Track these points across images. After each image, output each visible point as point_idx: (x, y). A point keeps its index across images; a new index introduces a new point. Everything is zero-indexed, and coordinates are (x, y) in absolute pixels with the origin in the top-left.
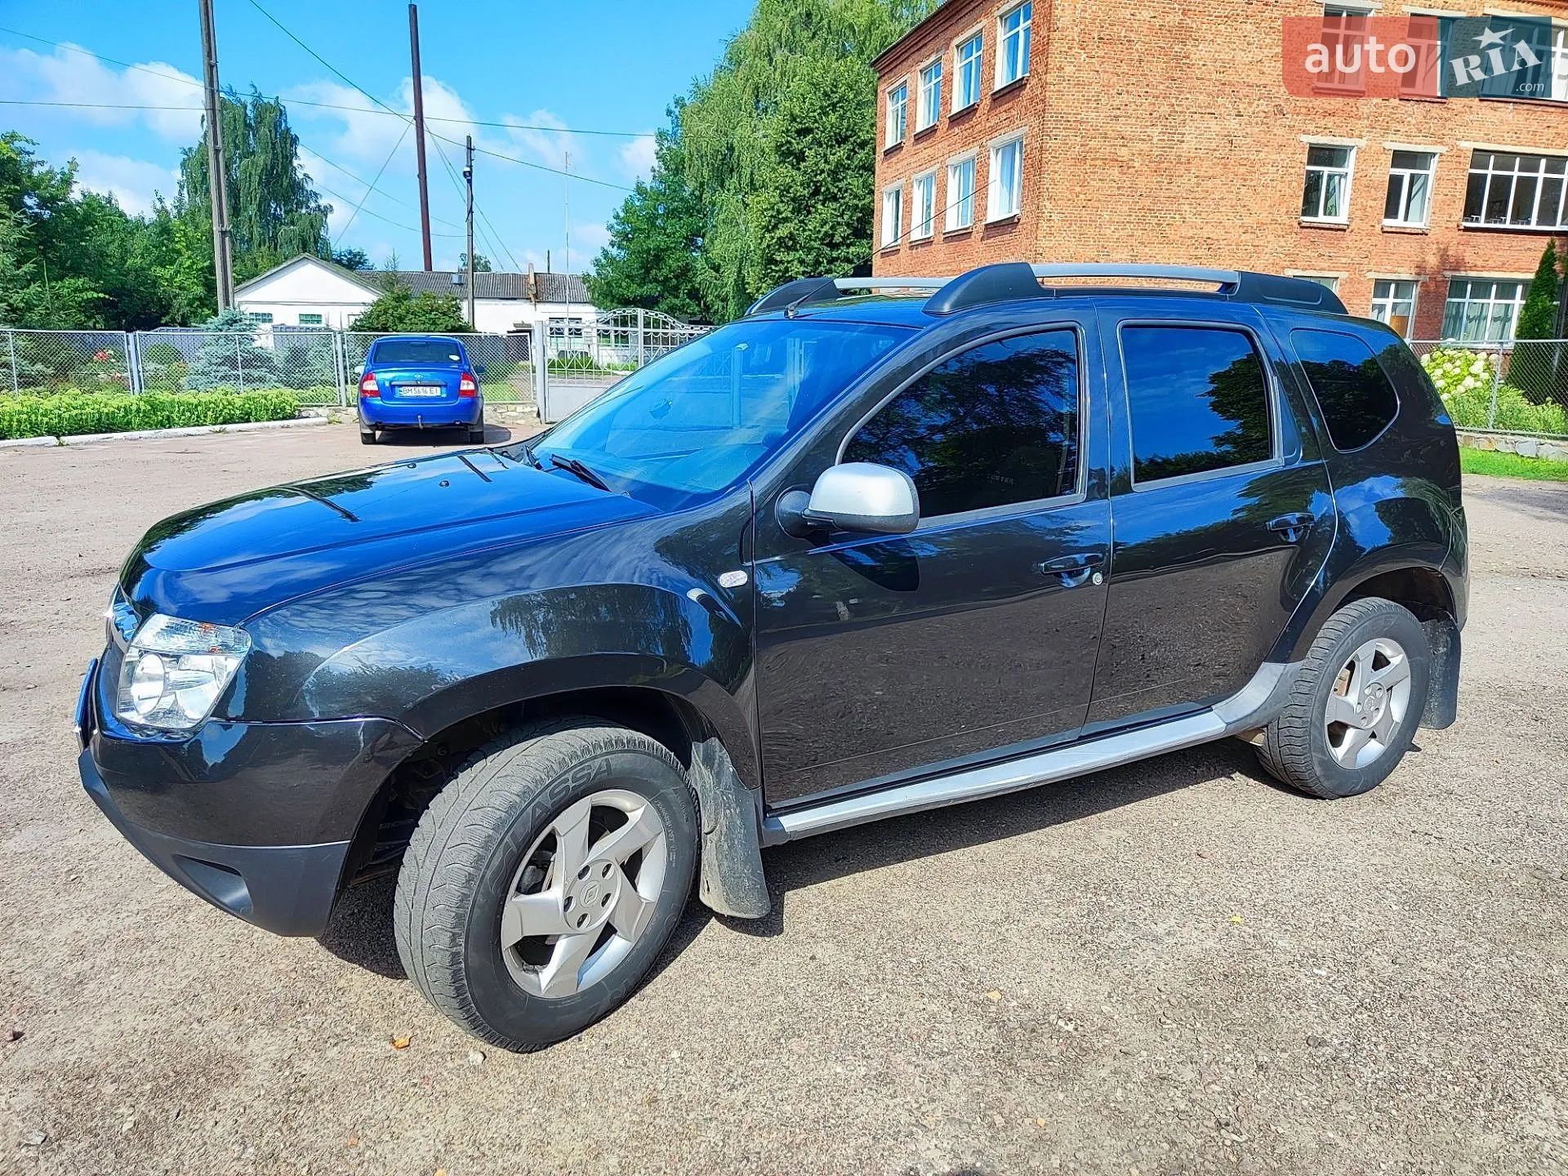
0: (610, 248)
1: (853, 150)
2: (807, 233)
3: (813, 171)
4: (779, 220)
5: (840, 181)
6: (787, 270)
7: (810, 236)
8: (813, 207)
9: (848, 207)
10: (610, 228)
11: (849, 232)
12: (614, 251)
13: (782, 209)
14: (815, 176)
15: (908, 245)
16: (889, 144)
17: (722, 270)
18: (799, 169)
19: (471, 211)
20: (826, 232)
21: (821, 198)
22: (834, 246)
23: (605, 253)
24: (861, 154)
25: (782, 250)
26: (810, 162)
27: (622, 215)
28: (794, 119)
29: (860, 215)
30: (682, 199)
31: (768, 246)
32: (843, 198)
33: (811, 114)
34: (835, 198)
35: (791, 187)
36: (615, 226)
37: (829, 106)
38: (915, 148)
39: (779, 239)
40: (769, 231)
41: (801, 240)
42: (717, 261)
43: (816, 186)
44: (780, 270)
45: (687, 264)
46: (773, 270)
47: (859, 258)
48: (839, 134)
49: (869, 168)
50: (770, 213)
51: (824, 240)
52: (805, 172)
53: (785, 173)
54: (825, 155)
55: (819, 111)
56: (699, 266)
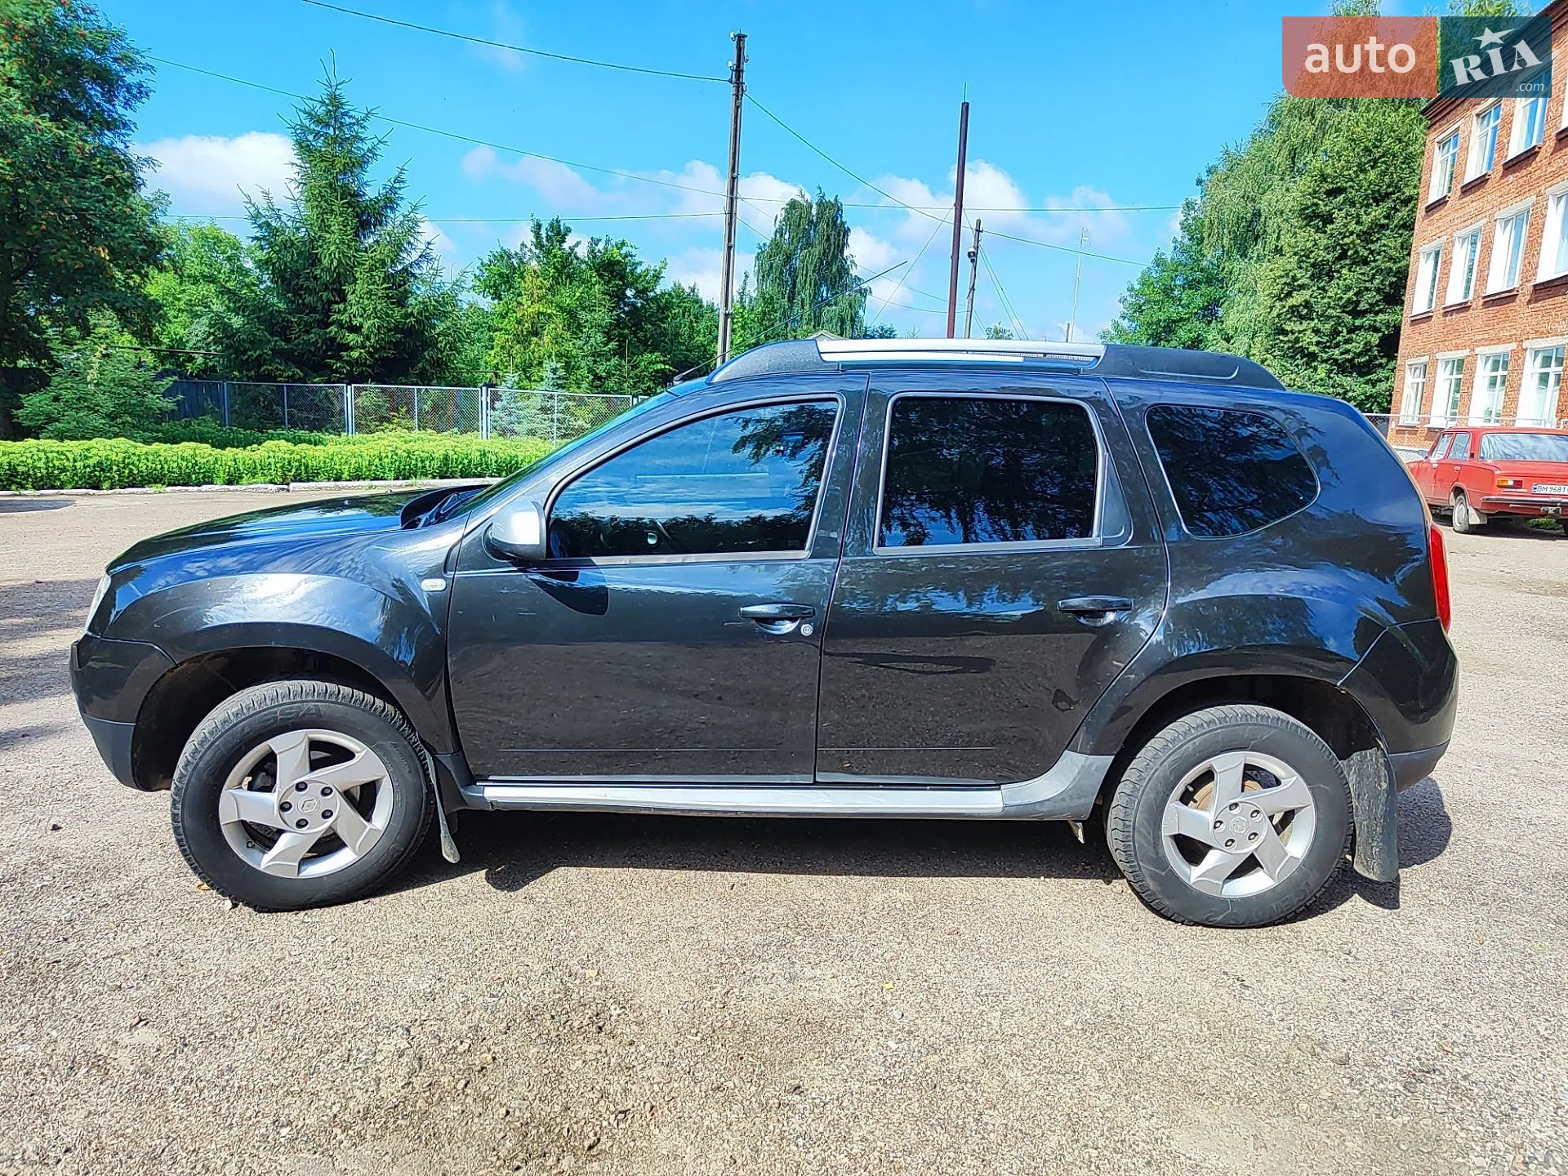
0: (1120, 321)
1: (1394, 208)
2: (1326, 300)
3: (1340, 233)
4: (1292, 287)
5: (1373, 242)
6: (1297, 340)
7: (1329, 303)
8: (1338, 272)
9: (1380, 271)
10: (1123, 300)
11: (1378, 297)
12: (1125, 324)
13: (1299, 276)
14: (1343, 239)
15: (1442, 311)
16: (1433, 198)
17: (1232, 341)
18: (1325, 232)
19: (973, 289)
20: (1349, 299)
21: (1348, 262)
22: (1356, 314)
23: (1116, 326)
24: (1404, 212)
25: (1294, 319)
26: (1338, 223)
27: (1137, 287)
28: (1324, 178)
29: (1394, 279)
30: (1202, 270)
31: (1279, 316)
32: (1375, 261)
33: (1346, 173)
34: (1365, 262)
35: (1313, 252)
36: (1129, 298)
37: (1370, 161)
38: (1461, 202)
39: (1292, 307)
40: (1281, 300)
41: (1318, 309)
42: (1231, 333)
43: (1342, 249)
44: (1289, 341)
45: (1199, 335)
46: (1281, 341)
47: (1388, 326)
48: (1379, 191)
49: (1409, 226)
50: (1284, 280)
51: (1346, 307)
52: (1331, 235)
53: (1307, 237)
54: (1358, 215)
55: (1355, 169)
56: (1210, 337)
